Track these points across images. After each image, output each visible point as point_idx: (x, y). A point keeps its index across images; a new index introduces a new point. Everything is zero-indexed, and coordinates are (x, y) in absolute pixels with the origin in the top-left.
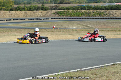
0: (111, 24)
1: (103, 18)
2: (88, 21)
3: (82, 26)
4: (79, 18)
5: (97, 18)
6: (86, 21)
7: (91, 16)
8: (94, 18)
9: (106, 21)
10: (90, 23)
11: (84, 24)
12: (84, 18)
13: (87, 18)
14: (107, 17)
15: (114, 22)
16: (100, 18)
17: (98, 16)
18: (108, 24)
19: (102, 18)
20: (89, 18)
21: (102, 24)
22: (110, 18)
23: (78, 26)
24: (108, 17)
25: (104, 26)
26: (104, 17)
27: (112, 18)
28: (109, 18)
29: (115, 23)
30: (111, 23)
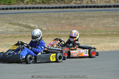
0: (82, 21)
1: (67, 7)
2: (31, 15)
3: (16, 27)
4: (11, 9)
5: (52, 8)
6: (27, 15)
7: (39, 3)
8: (45, 8)
9: (73, 13)
10: (36, 19)
11: (21, 22)
12: (22, 8)
13: (30, 8)
14: (75, 5)
15: (90, 17)
16: (60, 8)
17: (56, 3)
18: (77, 21)
19: (64, 8)
20: (33, 8)
21: (63, 22)
22: (83, 7)
23: (8, 28)
24: (77, 5)
25: (68, 25)
26: (69, 5)
27: (87, 7)
28: (79, 7)
29: (93, 17)
30: (84, 19)
